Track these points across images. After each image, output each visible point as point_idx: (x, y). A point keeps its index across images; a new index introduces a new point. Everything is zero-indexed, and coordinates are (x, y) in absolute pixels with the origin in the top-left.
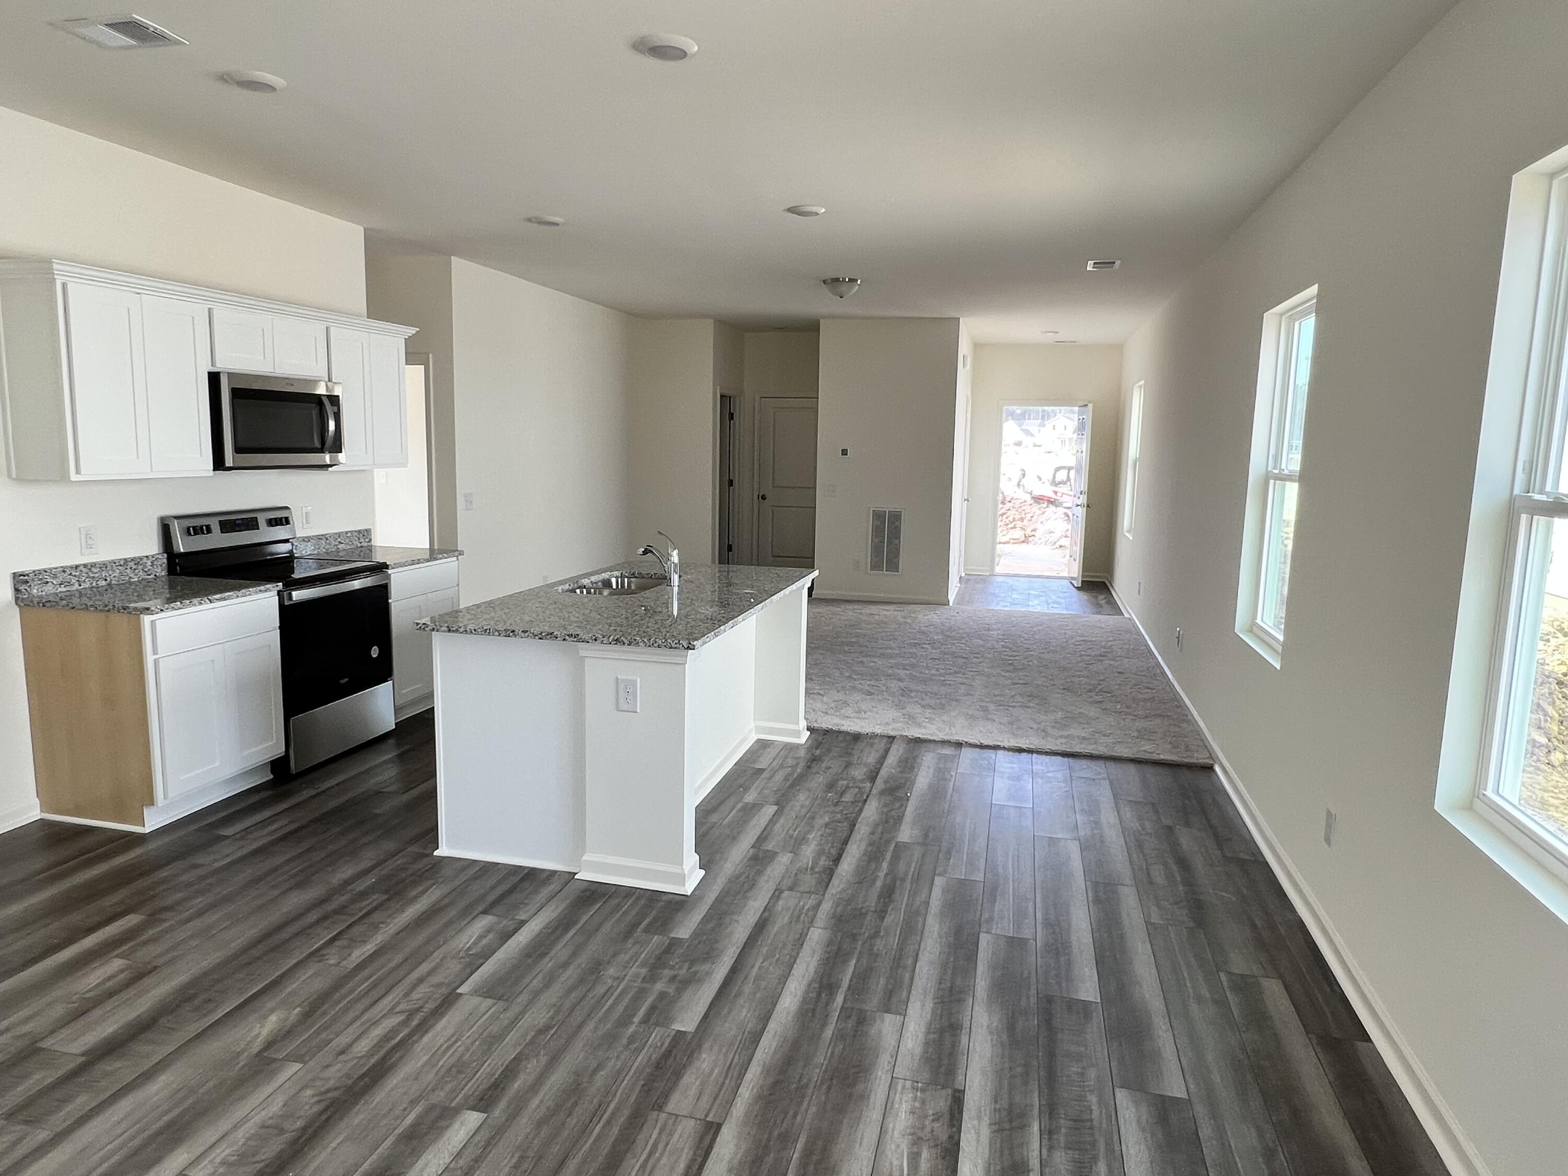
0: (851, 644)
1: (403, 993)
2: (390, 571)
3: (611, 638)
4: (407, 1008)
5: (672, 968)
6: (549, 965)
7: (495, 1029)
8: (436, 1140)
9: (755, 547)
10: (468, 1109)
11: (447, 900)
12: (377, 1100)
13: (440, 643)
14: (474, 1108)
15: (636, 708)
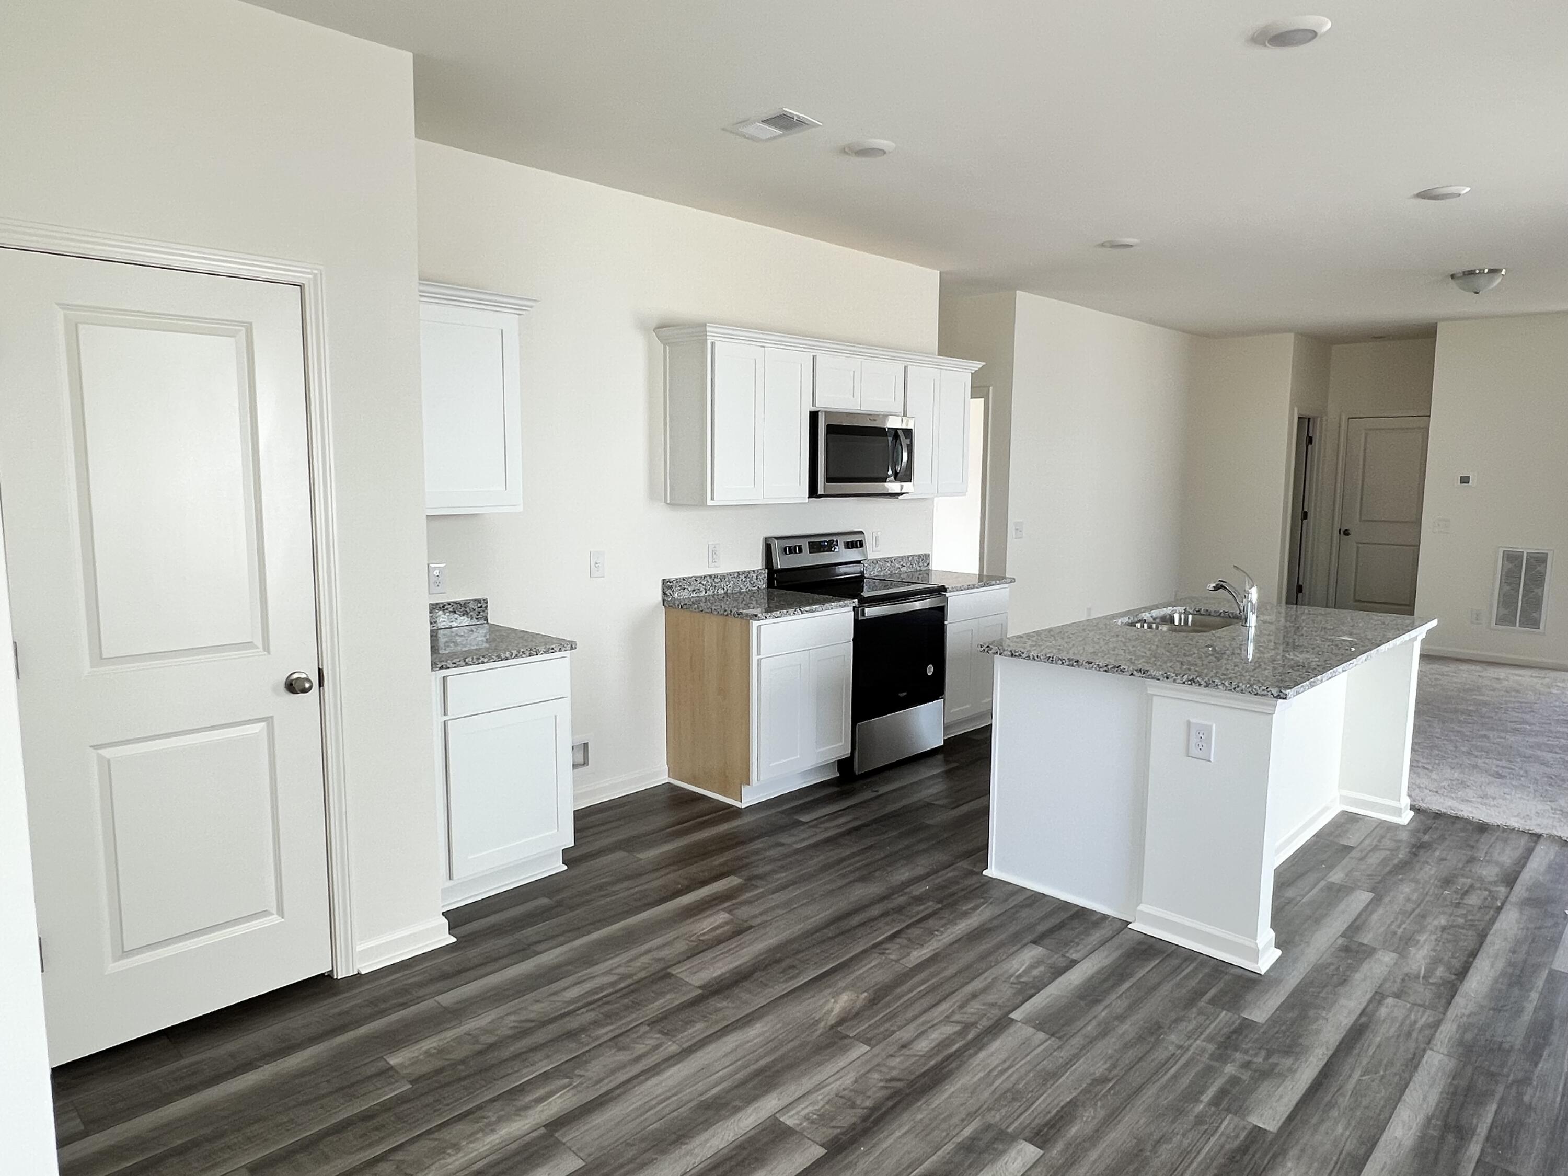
0: (1469, 713)
1: (957, 1004)
2: (947, 595)
3: (1186, 677)
4: (963, 1019)
5: (1246, 1052)
6: (1103, 1014)
7: (1048, 1065)
8: (993, 1161)
9: (1331, 591)
10: (1025, 1140)
11: (995, 923)
12: (937, 1102)
13: (1002, 668)
14: (1030, 1141)
15: (1210, 757)
